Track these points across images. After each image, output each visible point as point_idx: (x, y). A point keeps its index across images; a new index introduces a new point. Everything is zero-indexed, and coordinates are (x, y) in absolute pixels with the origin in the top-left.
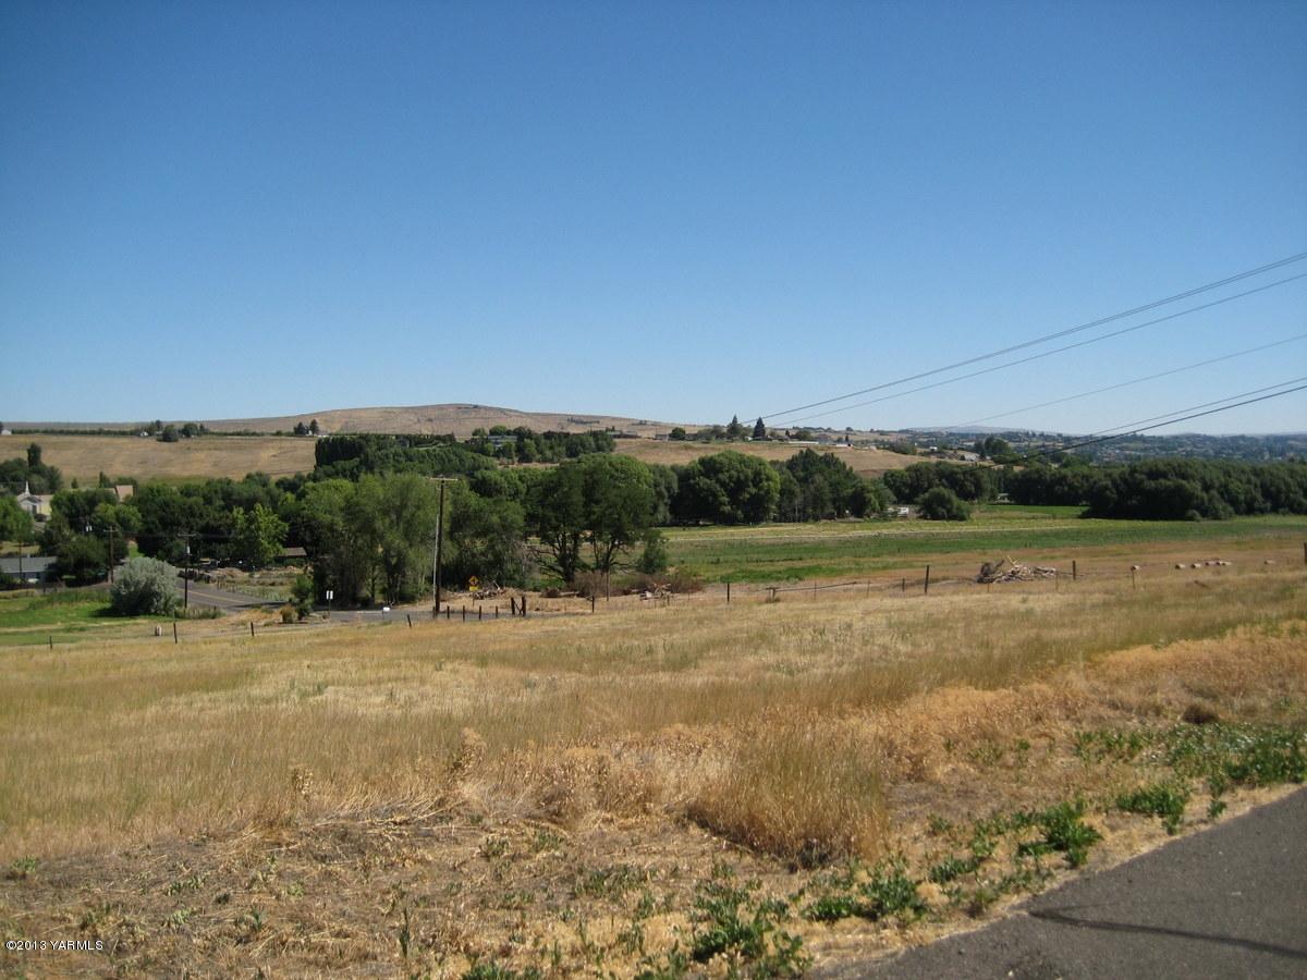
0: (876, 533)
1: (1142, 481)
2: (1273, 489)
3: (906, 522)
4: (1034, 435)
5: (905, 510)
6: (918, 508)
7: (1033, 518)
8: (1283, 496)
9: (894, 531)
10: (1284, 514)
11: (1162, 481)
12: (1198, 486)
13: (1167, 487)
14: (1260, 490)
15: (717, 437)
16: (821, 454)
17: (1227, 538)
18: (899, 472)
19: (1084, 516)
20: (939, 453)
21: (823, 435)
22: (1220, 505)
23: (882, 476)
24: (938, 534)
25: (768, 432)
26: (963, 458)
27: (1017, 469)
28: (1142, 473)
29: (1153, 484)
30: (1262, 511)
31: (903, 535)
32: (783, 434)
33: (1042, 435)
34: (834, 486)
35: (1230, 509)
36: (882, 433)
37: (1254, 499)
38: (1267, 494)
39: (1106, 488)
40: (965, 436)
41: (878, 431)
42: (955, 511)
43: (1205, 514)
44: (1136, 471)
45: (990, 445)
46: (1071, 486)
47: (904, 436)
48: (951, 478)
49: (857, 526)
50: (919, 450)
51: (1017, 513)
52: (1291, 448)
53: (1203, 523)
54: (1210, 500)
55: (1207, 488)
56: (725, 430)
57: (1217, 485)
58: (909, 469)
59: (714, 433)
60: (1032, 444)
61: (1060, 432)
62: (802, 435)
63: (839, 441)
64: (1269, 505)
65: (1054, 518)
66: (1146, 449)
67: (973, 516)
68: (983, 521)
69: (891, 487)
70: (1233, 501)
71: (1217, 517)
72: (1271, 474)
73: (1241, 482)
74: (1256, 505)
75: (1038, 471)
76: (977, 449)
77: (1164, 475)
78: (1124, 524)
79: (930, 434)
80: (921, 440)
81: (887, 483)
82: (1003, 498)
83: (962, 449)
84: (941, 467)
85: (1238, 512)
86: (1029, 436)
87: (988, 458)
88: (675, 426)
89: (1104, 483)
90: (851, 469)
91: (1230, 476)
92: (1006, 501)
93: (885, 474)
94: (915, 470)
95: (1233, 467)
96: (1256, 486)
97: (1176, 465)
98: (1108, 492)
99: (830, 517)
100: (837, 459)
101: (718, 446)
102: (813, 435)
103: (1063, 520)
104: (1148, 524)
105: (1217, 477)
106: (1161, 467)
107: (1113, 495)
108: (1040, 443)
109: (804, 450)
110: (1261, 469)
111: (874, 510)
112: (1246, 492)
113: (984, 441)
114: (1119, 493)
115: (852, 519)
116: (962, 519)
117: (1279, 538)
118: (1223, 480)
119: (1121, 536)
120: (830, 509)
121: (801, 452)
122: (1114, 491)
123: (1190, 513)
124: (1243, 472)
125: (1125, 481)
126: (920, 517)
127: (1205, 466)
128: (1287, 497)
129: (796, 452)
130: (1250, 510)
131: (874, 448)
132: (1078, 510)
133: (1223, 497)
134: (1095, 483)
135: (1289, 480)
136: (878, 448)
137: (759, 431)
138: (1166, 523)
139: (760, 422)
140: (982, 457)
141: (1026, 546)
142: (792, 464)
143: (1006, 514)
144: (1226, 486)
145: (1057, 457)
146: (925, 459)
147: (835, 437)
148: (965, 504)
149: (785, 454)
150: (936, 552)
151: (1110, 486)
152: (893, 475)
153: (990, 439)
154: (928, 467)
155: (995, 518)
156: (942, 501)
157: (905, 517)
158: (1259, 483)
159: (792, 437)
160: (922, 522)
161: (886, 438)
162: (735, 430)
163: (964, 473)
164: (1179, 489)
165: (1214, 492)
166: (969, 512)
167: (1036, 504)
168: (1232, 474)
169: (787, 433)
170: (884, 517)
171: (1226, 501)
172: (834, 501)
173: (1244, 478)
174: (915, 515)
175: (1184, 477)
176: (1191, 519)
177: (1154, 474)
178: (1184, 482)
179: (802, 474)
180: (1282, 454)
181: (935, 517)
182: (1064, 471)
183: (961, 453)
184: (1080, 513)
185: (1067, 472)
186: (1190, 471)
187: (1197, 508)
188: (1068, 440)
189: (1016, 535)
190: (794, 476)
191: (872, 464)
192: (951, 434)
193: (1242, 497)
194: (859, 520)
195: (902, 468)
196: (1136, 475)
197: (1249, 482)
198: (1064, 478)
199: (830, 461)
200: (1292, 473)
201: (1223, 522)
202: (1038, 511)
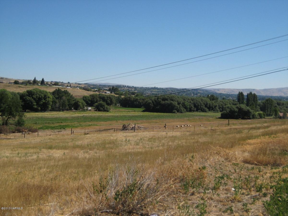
0: (82, 115)
1: (160, 101)
2: (197, 104)
3: (90, 112)
4: (125, 86)
5: (90, 108)
6: (94, 108)
7: (129, 111)
8: (199, 107)
9: (87, 115)
10: (200, 112)
11: (166, 101)
12: (176, 103)
13: (168, 103)
14: (193, 104)
15: (29, 84)
16: (63, 90)
17: (185, 118)
18: (88, 96)
19: (144, 111)
20: (99, 91)
21: (63, 84)
22: (182, 109)
23: (82, 97)
24: (101, 116)
25: (45, 83)
26: (106, 93)
27: (123, 97)
28: (160, 99)
29: (164, 102)
30: (194, 111)
31: (91, 116)
32: (50, 83)
33: (128, 86)
34: (69, 100)
35: (185, 110)
36: (79, 84)
37: (192, 107)
38: (195, 106)
39: (150, 103)
40: (105, 86)
41: (78, 84)
42: (105, 109)
43: (178, 111)
44: (159, 98)
45: (114, 89)
46: (139, 102)
47: (86, 85)
48: (103, 98)
49: (76, 113)
50: (92, 90)
51: (123, 110)
52: (199, 93)
53: (178, 114)
54: (180, 107)
55: (179, 104)
56: (32, 82)
57: (182, 103)
58: (90, 96)
59: (28, 83)
60: (125, 89)
61: (133, 86)
62: (56, 84)
63: (67, 86)
64: (195, 109)
65: (135, 111)
66: (158, 92)
67: (111, 110)
68: (114, 112)
69: (85, 101)
70: (186, 108)
71: (182, 113)
72: (196, 100)
73: (188, 102)
74: (192, 109)
75: (129, 97)
76: (109, 90)
77: (167, 100)
78: (155, 114)
79: (94, 85)
80: (91, 87)
81: (84, 100)
82: (119, 105)
83: (105, 90)
84: (100, 95)
85: (187, 111)
86: (124, 86)
87: (113, 93)
88: (15, 80)
89: (150, 101)
90: (72, 95)
91: (185, 101)
92: (120, 106)
93: (83, 97)
94: (92, 96)
95: (186, 98)
96: (192, 104)
97: (170, 97)
98: (151, 104)
99: (67, 110)
100: (68, 92)
101: (29, 87)
102: (59, 84)
103: (137, 112)
104: (162, 114)
105: (181, 101)
106: (166, 98)
107: (152, 105)
108: (127, 89)
109: (57, 89)
110: (194, 99)
111: (81, 108)
112: (190, 105)
113: (111, 88)
114: (154, 104)
115: (74, 110)
116: (108, 111)
117: (200, 119)
118: (183, 101)
119: (155, 117)
120: (67, 107)
121: (56, 89)
122: (152, 104)
123: (174, 111)
124: (189, 99)
125: (156, 101)
126: (95, 110)
127: (178, 97)
128: (201, 107)
129: (54, 89)
130: (191, 110)
131: (79, 89)
132: (142, 109)
133: (183, 107)
134: (147, 101)
135: (201, 102)
136: (80, 89)
137: (43, 82)
138: (167, 114)
139: (43, 79)
140: (111, 93)
141: (129, 120)
142: (53, 93)
143: (121, 110)
144: (184, 103)
145: (133, 93)
146: (94, 93)
147: (66, 85)
148: (108, 107)
149: (52, 90)
150: (102, 121)
151: (151, 102)
152: (85, 97)
153: (113, 87)
154: (96, 95)
155: (117, 111)
156: (102, 106)
157: (90, 110)
158: (193, 103)
159: (53, 85)
160: (96, 112)
161: (80, 86)
162: (35, 82)
163: (107, 97)
164: (171, 104)
165: (181, 105)
166: (110, 109)
167: (129, 107)
168: (186, 100)
169: (51, 83)
170: (84, 110)
171: (184, 108)
172: (69, 105)
173: (189, 101)
174: (93, 110)
175: (172, 100)
176: (174, 113)
177: (164, 99)
178: (172, 102)
179: (57, 96)
180: (197, 94)
181: (99, 110)
182: (137, 97)
183: (104, 91)
184: (142, 110)
185: (138, 98)
186: (174, 99)
187: (176, 109)
188: (135, 88)
189: (125, 116)
190: (54, 97)
191: (78, 94)
192: (100, 85)
193: (188, 107)
194: (76, 111)
195: (88, 95)
196: (159, 99)
197: (190, 102)
198: (137, 100)
199: (66, 92)
200: (202, 100)
201: (183, 114)
202: (130, 109)
